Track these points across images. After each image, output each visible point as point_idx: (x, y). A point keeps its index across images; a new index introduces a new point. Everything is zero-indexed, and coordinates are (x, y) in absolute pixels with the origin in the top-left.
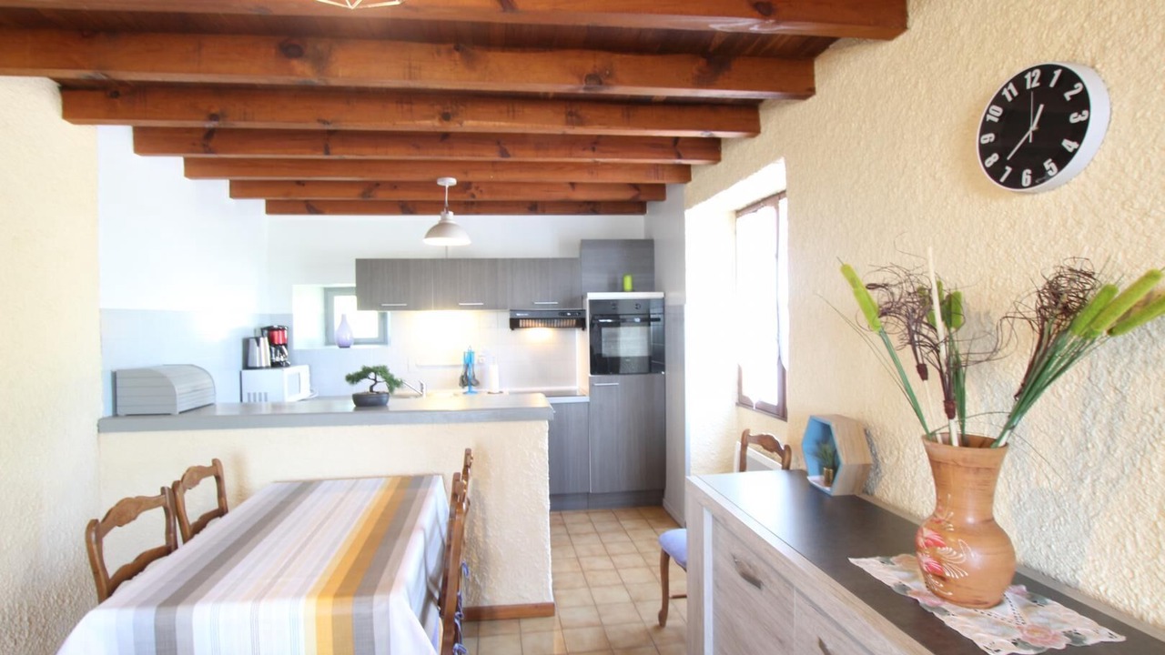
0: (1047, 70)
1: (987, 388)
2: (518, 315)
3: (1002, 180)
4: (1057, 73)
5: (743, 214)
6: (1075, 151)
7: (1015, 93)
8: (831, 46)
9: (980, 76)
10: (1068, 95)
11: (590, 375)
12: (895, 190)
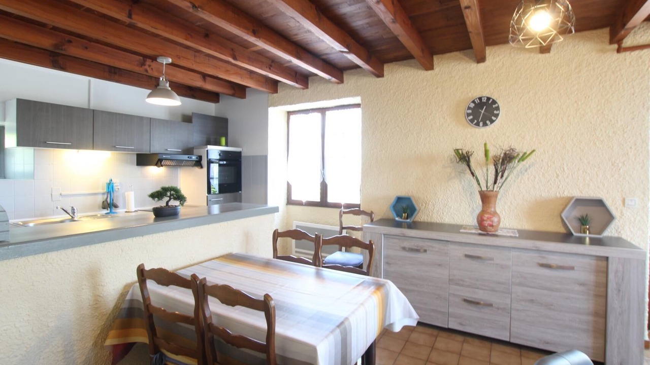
0: (488, 99)
1: (463, 181)
2: (164, 156)
3: (474, 123)
4: (491, 100)
5: (297, 114)
6: (495, 120)
7: (479, 101)
8: (394, 63)
9: (462, 93)
10: (494, 106)
11: (207, 195)
12: (427, 120)
